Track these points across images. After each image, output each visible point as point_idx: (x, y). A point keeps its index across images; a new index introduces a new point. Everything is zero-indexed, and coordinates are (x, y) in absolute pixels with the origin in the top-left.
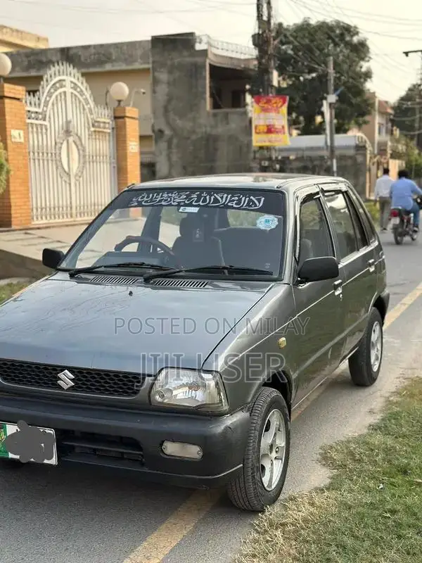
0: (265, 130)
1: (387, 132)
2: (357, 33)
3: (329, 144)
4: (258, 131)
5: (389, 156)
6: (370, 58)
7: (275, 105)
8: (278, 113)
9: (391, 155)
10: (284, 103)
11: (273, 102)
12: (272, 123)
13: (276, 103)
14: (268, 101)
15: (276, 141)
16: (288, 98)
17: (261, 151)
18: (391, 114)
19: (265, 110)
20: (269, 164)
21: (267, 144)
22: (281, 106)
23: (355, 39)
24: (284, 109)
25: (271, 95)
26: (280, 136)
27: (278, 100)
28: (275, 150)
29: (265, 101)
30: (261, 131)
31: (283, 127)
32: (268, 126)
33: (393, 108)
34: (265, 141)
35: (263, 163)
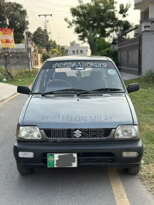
0: (5, 41)
1: (31, 44)
2: (22, 7)
3: (27, 47)
4: (2, 42)
5: (37, 52)
6: (28, 17)
7: (9, 32)
8: (10, 35)
9: (38, 52)
10: (12, 31)
11: (8, 31)
12: (8, 39)
13: (9, 31)
14: (6, 31)
15: (10, 46)
16: (13, 30)
17: (4, 49)
18: (32, 37)
19: (4, 34)
20: (8, 54)
21: (6, 47)
22: (11, 32)
23: (22, 9)
24: (12, 34)
25: (6, 28)
26: (12, 44)
27: (9, 30)
28: (10, 49)
29: (4, 30)
30: (4, 42)
31: (12, 40)
32: (6, 40)
33: (33, 35)
34: (6, 46)
35: (5, 54)
